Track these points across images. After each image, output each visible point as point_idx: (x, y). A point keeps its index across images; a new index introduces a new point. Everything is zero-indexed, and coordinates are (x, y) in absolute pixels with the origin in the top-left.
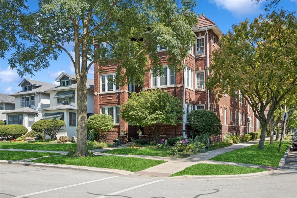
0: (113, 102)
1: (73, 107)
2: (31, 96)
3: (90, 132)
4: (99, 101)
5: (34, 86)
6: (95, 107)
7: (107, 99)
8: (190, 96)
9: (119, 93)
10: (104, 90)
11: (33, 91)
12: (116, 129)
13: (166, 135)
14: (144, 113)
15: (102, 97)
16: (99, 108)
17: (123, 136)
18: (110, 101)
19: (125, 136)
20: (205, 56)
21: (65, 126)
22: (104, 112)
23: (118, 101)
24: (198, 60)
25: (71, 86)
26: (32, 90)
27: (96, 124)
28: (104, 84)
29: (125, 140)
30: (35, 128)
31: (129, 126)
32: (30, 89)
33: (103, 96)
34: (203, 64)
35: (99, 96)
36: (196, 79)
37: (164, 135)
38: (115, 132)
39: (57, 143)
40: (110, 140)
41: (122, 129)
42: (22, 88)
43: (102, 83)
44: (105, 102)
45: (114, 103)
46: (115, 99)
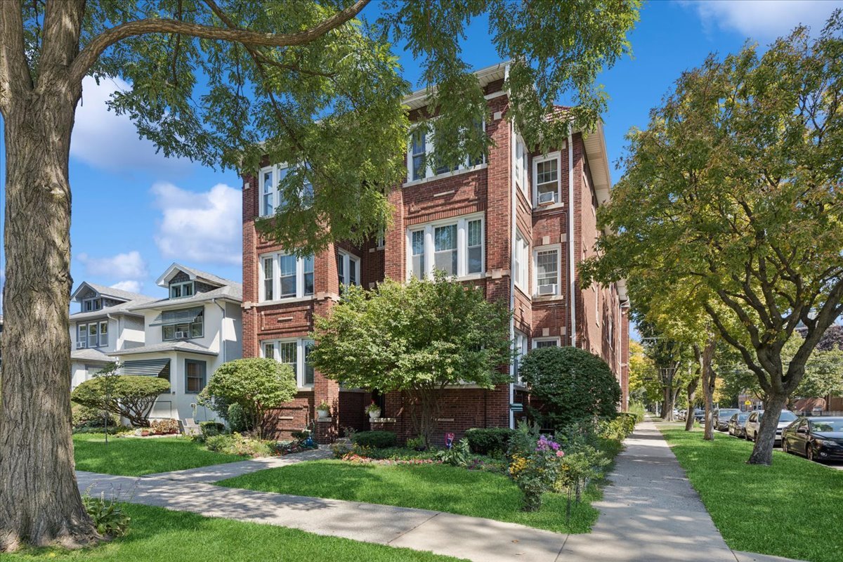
0: (296, 327)
1: (193, 345)
2: (100, 323)
3: (229, 409)
4: (256, 326)
5: (107, 300)
6: (244, 341)
7: (279, 319)
8: (522, 311)
9: (311, 303)
10: (269, 296)
11: (106, 310)
12: (305, 402)
13: (453, 420)
14: (388, 346)
15: (265, 315)
16: (256, 344)
17: (321, 421)
18: (287, 325)
19: (330, 420)
20: (562, 205)
21: (174, 393)
22: (269, 354)
23: (308, 324)
24: (542, 218)
25: (194, 297)
26: (102, 308)
27: (238, 387)
28: (271, 281)
29: (328, 433)
30: (77, 396)
31: (340, 393)
32: (98, 307)
33: (268, 312)
34: (558, 228)
35: (258, 312)
36: (535, 269)
37: (448, 420)
38: (301, 409)
39: (142, 437)
40: (286, 431)
41: (320, 400)
42: (80, 304)
43: (266, 278)
44: (272, 327)
45: (298, 330)
46: (299, 319)
